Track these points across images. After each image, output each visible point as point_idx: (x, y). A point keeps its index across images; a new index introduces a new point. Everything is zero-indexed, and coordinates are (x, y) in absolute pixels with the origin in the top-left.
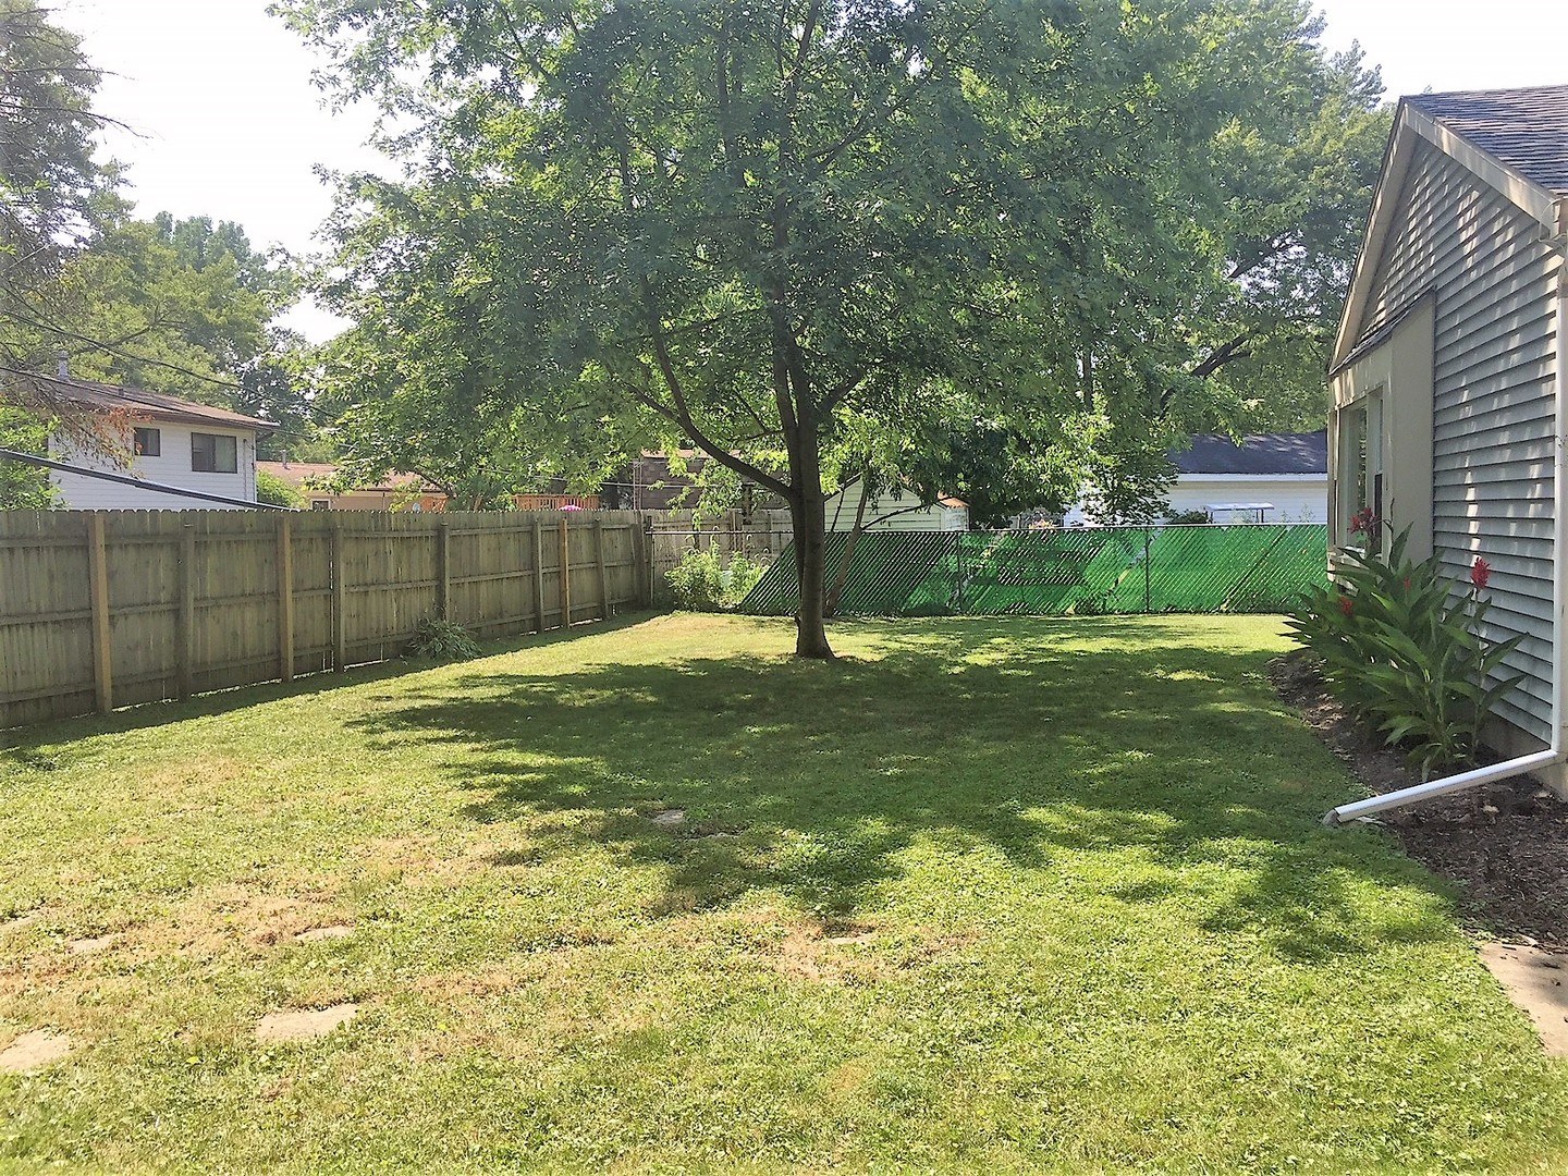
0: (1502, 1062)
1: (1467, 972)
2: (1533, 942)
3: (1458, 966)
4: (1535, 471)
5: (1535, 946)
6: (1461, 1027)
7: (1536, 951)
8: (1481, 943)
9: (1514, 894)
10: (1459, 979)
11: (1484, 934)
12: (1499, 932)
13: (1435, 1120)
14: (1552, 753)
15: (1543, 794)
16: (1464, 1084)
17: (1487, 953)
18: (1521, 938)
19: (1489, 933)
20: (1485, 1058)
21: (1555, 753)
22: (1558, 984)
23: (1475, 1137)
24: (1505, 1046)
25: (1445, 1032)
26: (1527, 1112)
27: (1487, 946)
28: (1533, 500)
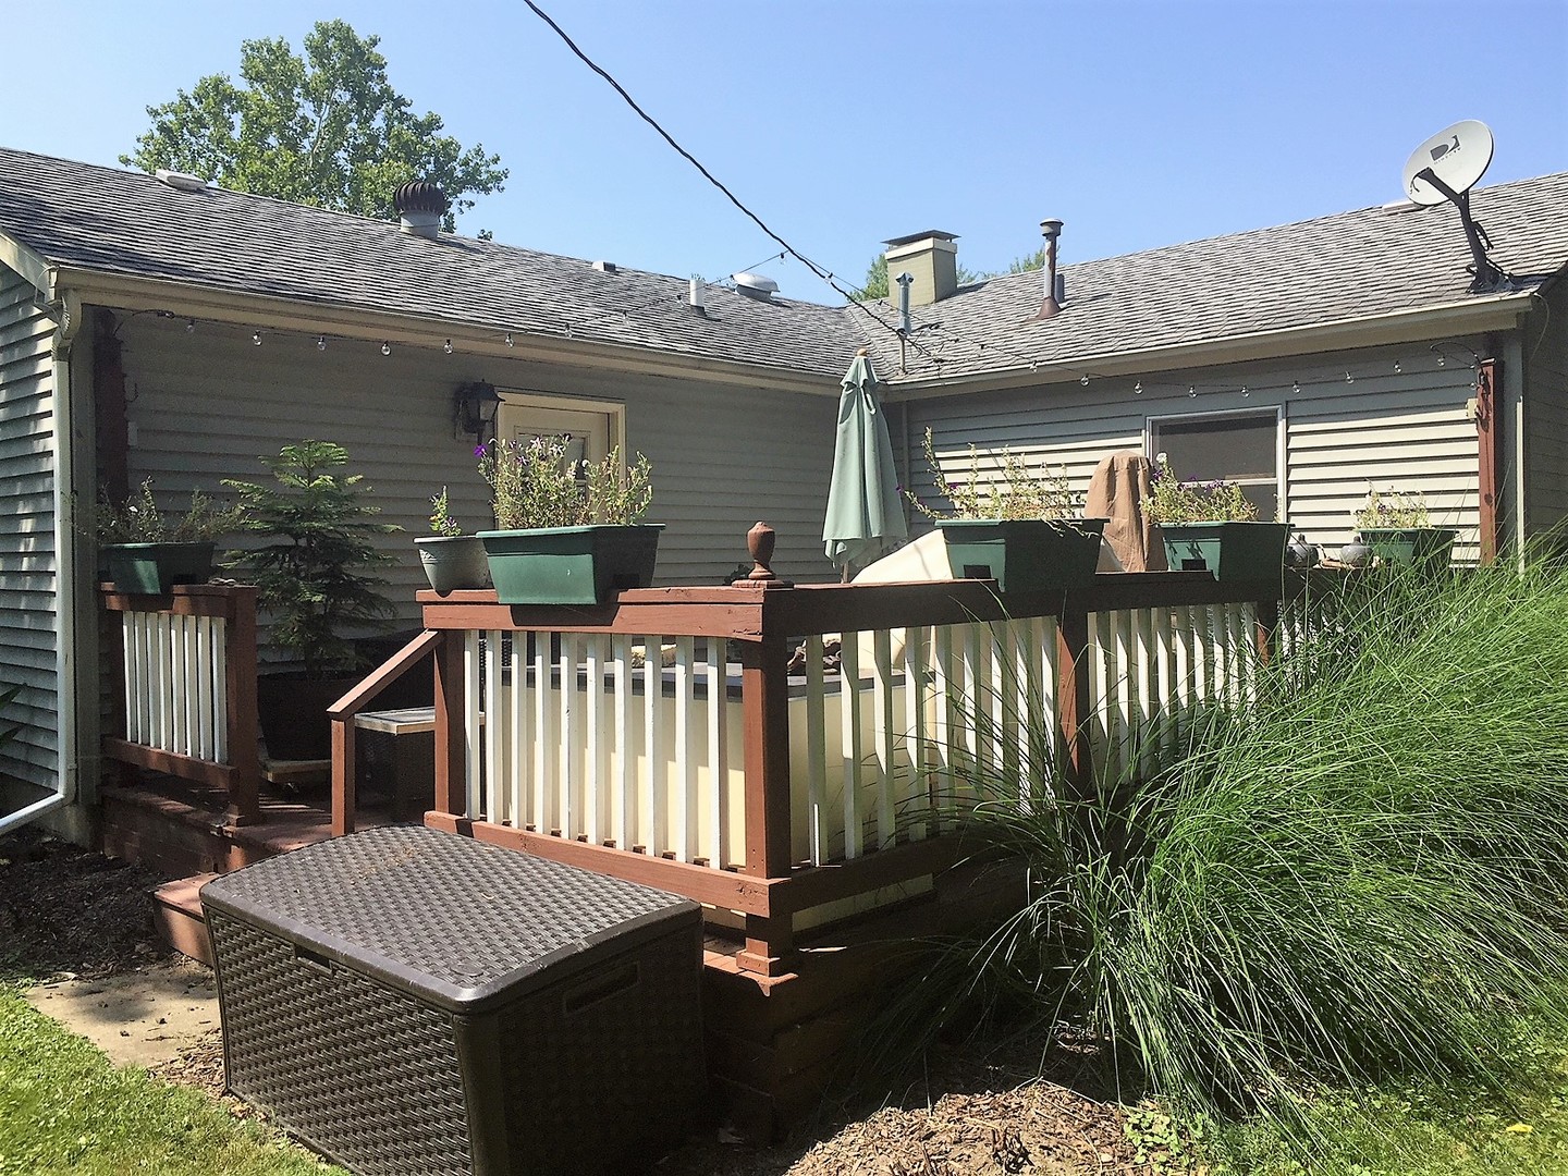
0: (82, 1088)
1: (22, 1020)
2: (72, 975)
3: (12, 1016)
4: (27, 526)
5: (75, 979)
6: (33, 1071)
7: (77, 983)
8: (24, 989)
9: (44, 936)
10: (17, 1028)
11: (25, 981)
12: (39, 975)
13: (33, 1163)
14: (59, 796)
15: (48, 839)
16: (53, 1120)
17: (33, 997)
18: (61, 975)
19: (29, 979)
20: (65, 1089)
21: (62, 796)
22: (106, 1006)
23: (74, 1165)
24: (79, 1073)
25: (18, 1080)
26: (115, 1122)
27: (31, 992)
28: (26, 554)
